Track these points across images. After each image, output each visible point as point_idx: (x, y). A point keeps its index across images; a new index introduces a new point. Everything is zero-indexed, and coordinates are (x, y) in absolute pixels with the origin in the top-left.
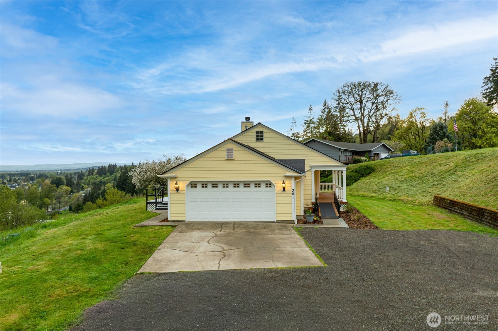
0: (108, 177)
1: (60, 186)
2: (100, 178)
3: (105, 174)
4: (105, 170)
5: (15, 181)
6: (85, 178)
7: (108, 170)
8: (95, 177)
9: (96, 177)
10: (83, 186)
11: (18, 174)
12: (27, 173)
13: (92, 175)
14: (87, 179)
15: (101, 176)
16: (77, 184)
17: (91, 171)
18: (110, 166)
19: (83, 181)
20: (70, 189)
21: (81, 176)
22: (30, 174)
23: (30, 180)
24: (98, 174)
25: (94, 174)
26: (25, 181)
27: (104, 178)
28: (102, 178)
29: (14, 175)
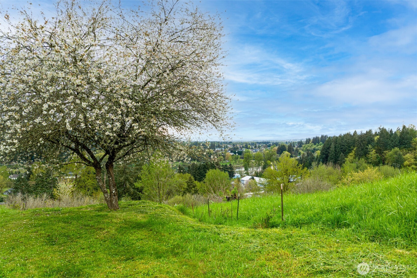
0: (321, 145)
1: (284, 152)
2: (314, 146)
3: (318, 143)
4: (319, 140)
5: (259, 147)
6: (304, 145)
7: (321, 140)
8: (310, 145)
9: (312, 145)
10: (300, 152)
11: (262, 142)
12: (267, 142)
13: (309, 143)
14: (305, 147)
15: (315, 144)
16: (296, 151)
17: (308, 141)
18: (322, 136)
19: (301, 148)
20: (290, 154)
21: (300, 144)
22: (269, 142)
23: (268, 147)
24: (313, 143)
25: (310, 143)
26: (265, 147)
27: (317, 146)
28: (316, 146)
29: (260, 143)
